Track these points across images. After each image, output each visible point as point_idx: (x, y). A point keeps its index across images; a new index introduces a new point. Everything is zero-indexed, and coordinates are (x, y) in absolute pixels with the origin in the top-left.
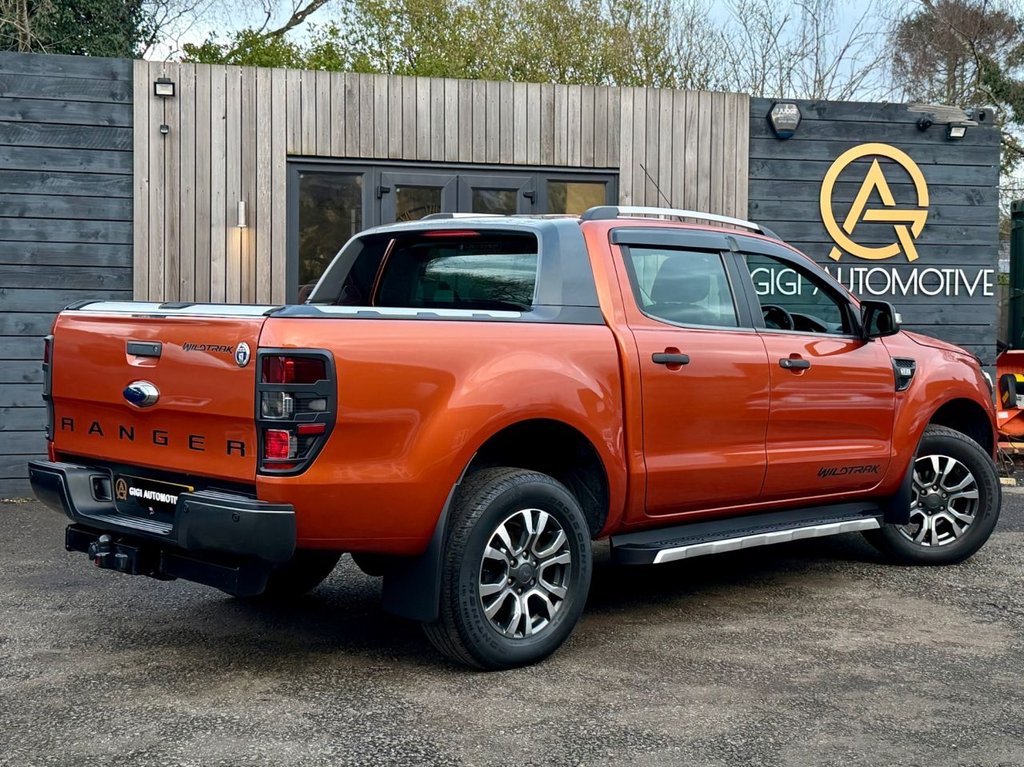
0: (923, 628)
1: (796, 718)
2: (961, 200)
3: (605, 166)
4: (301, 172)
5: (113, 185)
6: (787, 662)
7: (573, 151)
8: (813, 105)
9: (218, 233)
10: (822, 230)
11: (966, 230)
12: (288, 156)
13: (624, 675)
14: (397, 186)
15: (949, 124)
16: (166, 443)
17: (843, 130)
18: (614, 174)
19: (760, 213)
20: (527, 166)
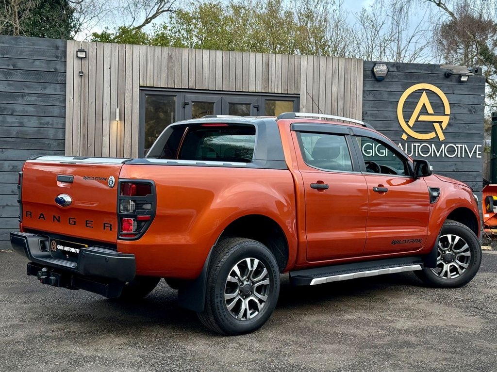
0: (441, 318)
1: (376, 361)
2: (466, 111)
3: (293, 93)
4: (146, 95)
5: (56, 100)
6: (374, 334)
7: (278, 86)
8: (395, 65)
9: (106, 123)
10: (398, 125)
11: (468, 126)
12: (140, 87)
13: (294, 339)
14: (193, 102)
15: (460, 74)
16: (75, 224)
17: (409, 77)
18: (297, 97)
19: (368, 116)
20: (255, 92)
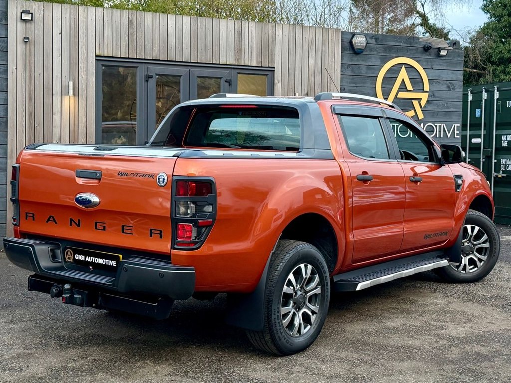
2: (444, 88)
3: (268, 66)
4: (103, 65)
7: (251, 57)
8: (373, 37)
9: (57, 99)
11: (447, 104)
12: (96, 56)
14: (157, 75)
15: (439, 48)
16: (104, 230)
17: (388, 50)
18: (272, 71)
20: (227, 65)
